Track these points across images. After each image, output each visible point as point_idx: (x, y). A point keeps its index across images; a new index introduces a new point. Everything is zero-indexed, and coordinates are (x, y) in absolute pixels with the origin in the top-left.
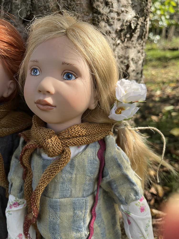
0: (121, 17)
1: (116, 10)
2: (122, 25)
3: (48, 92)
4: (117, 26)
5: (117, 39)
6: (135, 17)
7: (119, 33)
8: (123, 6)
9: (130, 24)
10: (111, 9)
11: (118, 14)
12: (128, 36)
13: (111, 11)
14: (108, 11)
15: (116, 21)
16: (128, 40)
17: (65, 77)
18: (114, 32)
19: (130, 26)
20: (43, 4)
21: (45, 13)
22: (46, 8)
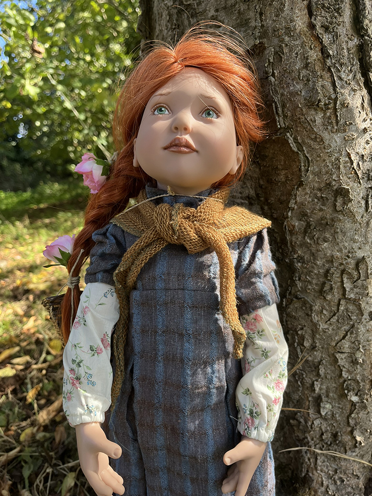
20: (283, 24)
21: (287, 39)
22: (289, 31)
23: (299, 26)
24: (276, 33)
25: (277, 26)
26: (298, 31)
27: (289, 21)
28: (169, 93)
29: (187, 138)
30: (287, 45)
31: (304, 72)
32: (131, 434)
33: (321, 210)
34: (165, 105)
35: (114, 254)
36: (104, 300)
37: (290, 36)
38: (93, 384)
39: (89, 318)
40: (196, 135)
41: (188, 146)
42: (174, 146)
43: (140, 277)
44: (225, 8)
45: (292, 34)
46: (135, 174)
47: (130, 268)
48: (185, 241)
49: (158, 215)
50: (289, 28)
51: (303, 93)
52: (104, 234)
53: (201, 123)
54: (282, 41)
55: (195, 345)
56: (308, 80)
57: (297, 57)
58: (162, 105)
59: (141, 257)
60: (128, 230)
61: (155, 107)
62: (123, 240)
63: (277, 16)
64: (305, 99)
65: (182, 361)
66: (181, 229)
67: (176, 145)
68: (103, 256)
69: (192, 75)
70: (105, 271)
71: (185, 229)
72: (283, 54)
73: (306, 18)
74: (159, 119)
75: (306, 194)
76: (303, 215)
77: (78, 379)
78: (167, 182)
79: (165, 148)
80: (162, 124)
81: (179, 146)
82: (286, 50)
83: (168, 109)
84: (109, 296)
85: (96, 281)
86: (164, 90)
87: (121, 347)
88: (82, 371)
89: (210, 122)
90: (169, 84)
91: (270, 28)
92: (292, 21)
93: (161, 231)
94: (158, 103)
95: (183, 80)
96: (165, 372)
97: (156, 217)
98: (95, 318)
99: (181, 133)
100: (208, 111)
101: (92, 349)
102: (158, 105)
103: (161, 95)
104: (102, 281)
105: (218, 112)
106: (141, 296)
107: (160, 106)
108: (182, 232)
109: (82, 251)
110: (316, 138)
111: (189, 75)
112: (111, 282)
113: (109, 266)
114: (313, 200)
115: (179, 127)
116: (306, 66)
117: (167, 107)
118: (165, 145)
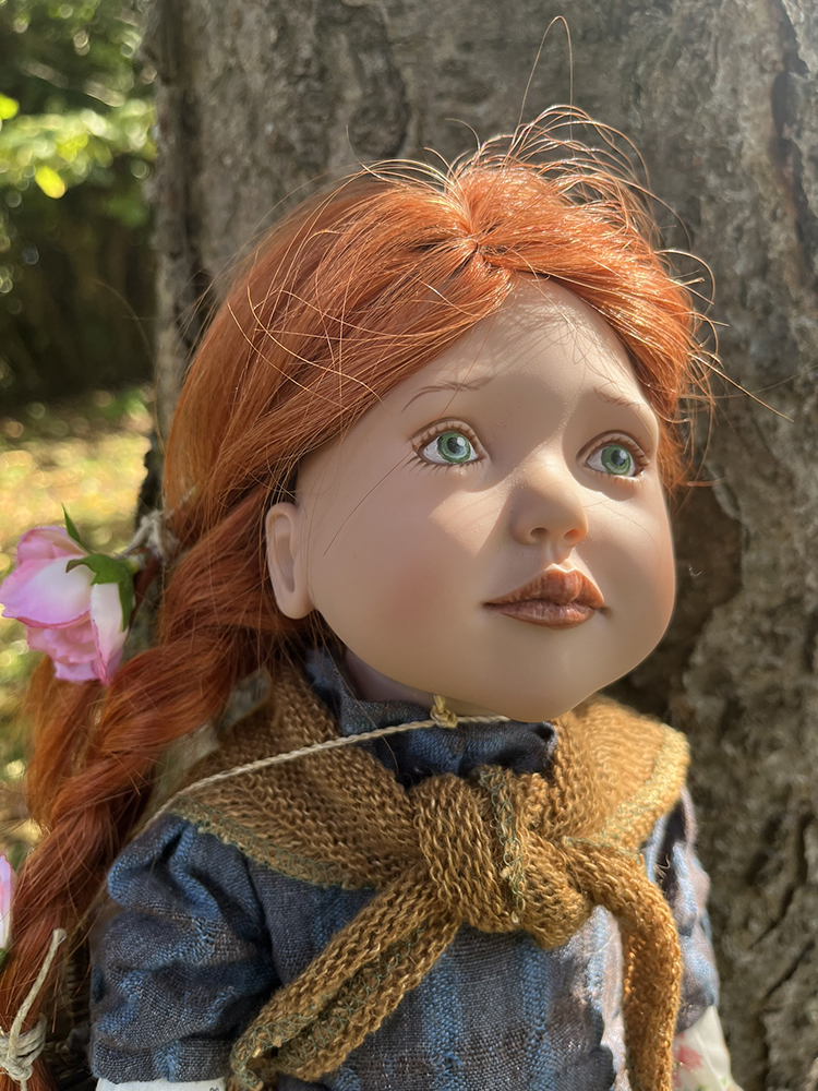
20: (707, 136)
21: (713, 180)
22: (722, 156)
23: (751, 147)
24: (683, 158)
25: (689, 137)
26: (745, 162)
27: (724, 130)
28: (485, 381)
30: (712, 199)
31: (756, 287)
33: (770, 668)
34: (465, 427)
37: (722, 174)
42: (534, 599)
44: (499, 44)
45: (729, 169)
48: (543, 925)
49: (441, 839)
50: (722, 149)
51: (753, 349)
52: (159, 868)
53: (600, 495)
54: (701, 184)
56: (767, 310)
57: (738, 240)
58: (457, 424)
60: (274, 863)
61: (432, 431)
62: (247, 892)
63: (690, 105)
64: (759, 366)
66: (532, 886)
67: (544, 599)
69: (553, 310)
71: (546, 881)
72: (699, 222)
73: (767, 125)
74: (454, 485)
75: (732, 624)
76: (718, 681)
79: (490, 605)
81: (557, 604)
82: (708, 214)
83: (476, 439)
86: (464, 368)
89: (624, 493)
91: (662, 141)
92: (733, 128)
93: (456, 900)
94: (443, 416)
95: (529, 330)
97: (433, 849)
99: (554, 549)
100: (612, 446)
102: (441, 426)
103: (456, 387)
104: (182, 1078)
107: (447, 429)
108: (539, 898)
109: (58, 935)
110: (775, 475)
113: (209, 1021)
114: (749, 642)
116: (763, 269)
117: (472, 432)
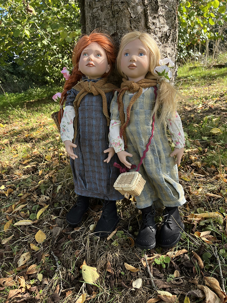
0: (161, 30)
1: (159, 27)
2: (162, 34)
3: (134, 61)
4: (159, 35)
5: (160, 42)
6: (169, 29)
7: (161, 39)
8: (162, 24)
9: (166, 33)
10: (156, 26)
11: (160, 28)
12: (166, 40)
13: (156, 27)
14: (155, 27)
15: (159, 32)
16: (165, 42)
17: (140, 55)
18: (158, 38)
19: (166, 34)
25: (121, 27)
27: (124, 25)
29: (92, 62)
32: (79, 150)
35: (73, 97)
36: (71, 110)
38: (69, 131)
39: (67, 114)
40: (95, 62)
41: (92, 65)
43: (80, 103)
45: (125, 29)
46: (79, 73)
47: (78, 100)
48: (92, 91)
49: (85, 84)
52: (70, 92)
53: (96, 58)
55: (96, 121)
59: (81, 97)
60: (77, 90)
62: (76, 93)
63: (121, 23)
65: (92, 125)
67: (89, 64)
68: (70, 98)
70: (71, 102)
71: (92, 88)
73: (129, 24)
74: (85, 57)
77: (65, 130)
78: (88, 75)
79: (86, 65)
80: (86, 59)
84: (72, 109)
85: (68, 105)
86: (86, 49)
87: (76, 124)
88: (65, 128)
89: (99, 58)
90: (88, 47)
93: (86, 89)
96: (88, 129)
98: (68, 115)
100: (98, 54)
101: (68, 123)
103: (85, 50)
104: (70, 105)
105: (101, 55)
106: (81, 108)
107: (85, 53)
109: (64, 97)
111: (93, 44)
112: (73, 105)
113: (72, 100)
115: (90, 60)
117: (87, 54)
118: (86, 64)
